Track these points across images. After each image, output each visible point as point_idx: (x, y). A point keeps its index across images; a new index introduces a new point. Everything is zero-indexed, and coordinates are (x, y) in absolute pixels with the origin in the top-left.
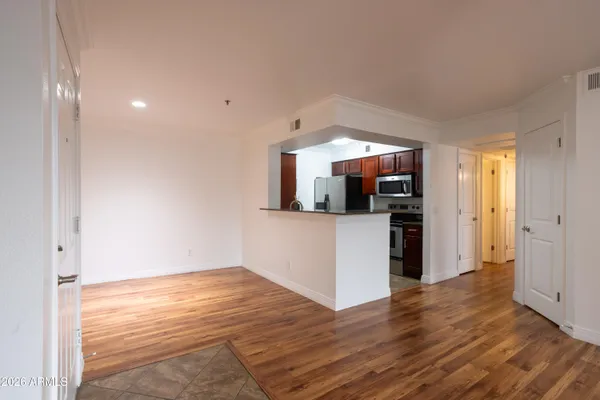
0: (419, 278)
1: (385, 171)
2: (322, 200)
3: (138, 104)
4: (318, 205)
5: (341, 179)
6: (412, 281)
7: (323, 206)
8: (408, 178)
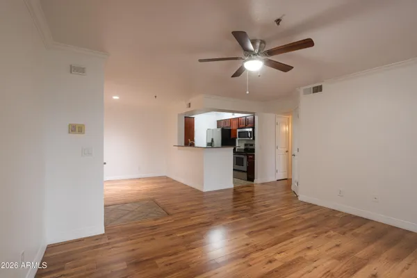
0: (253, 181)
1: (241, 126)
2: (210, 141)
3: (116, 98)
4: (208, 144)
5: (220, 130)
6: (249, 183)
7: (211, 145)
8: (251, 130)
